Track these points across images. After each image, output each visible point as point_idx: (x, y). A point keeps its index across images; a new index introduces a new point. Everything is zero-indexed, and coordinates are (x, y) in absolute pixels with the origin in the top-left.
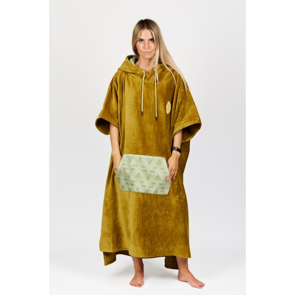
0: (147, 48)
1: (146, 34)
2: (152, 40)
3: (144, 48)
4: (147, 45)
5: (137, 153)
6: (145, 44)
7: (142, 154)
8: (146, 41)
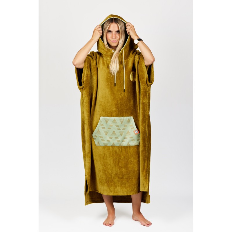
0: (114, 37)
1: (114, 27)
2: (118, 31)
3: (112, 37)
4: (114, 35)
5: (112, 116)
6: (112, 35)
7: (116, 117)
8: (114, 33)
